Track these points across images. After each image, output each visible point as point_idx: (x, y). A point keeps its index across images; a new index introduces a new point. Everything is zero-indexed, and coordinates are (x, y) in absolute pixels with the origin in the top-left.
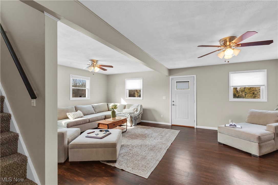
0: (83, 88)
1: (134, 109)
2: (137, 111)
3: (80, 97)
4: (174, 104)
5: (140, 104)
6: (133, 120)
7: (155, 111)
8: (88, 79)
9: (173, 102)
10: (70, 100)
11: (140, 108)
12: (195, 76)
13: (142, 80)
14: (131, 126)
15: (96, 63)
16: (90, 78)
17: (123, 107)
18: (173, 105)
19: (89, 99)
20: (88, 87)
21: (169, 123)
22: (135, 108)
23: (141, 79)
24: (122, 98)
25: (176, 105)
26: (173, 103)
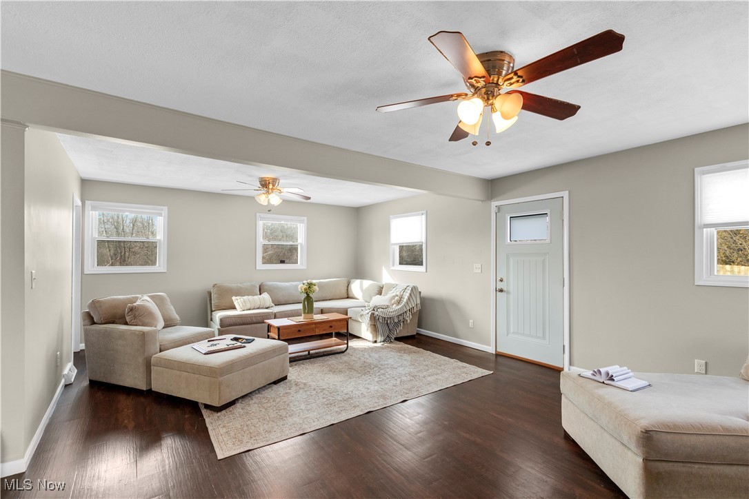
0: (291, 243)
1: (394, 297)
2: (399, 302)
3: (282, 262)
4: (505, 289)
5: (412, 285)
6: (379, 325)
7: (455, 305)
8: (302, 222)
9: (501, 280)
10: (257, 268)
11: (408, 295)
12: (565, 194)
13: (424, 217)
14: (376, 342)
15: (273, 186)
16: (305, 218)
17: (376, 291)
18: (501, 291)
19: (305, 267)
20: (301, 240)
21: (489, 345)
22: (398, 293)
23: (422, 214)
24: (383, 268)
25: (508, 293)
26: (500, 285)
